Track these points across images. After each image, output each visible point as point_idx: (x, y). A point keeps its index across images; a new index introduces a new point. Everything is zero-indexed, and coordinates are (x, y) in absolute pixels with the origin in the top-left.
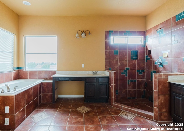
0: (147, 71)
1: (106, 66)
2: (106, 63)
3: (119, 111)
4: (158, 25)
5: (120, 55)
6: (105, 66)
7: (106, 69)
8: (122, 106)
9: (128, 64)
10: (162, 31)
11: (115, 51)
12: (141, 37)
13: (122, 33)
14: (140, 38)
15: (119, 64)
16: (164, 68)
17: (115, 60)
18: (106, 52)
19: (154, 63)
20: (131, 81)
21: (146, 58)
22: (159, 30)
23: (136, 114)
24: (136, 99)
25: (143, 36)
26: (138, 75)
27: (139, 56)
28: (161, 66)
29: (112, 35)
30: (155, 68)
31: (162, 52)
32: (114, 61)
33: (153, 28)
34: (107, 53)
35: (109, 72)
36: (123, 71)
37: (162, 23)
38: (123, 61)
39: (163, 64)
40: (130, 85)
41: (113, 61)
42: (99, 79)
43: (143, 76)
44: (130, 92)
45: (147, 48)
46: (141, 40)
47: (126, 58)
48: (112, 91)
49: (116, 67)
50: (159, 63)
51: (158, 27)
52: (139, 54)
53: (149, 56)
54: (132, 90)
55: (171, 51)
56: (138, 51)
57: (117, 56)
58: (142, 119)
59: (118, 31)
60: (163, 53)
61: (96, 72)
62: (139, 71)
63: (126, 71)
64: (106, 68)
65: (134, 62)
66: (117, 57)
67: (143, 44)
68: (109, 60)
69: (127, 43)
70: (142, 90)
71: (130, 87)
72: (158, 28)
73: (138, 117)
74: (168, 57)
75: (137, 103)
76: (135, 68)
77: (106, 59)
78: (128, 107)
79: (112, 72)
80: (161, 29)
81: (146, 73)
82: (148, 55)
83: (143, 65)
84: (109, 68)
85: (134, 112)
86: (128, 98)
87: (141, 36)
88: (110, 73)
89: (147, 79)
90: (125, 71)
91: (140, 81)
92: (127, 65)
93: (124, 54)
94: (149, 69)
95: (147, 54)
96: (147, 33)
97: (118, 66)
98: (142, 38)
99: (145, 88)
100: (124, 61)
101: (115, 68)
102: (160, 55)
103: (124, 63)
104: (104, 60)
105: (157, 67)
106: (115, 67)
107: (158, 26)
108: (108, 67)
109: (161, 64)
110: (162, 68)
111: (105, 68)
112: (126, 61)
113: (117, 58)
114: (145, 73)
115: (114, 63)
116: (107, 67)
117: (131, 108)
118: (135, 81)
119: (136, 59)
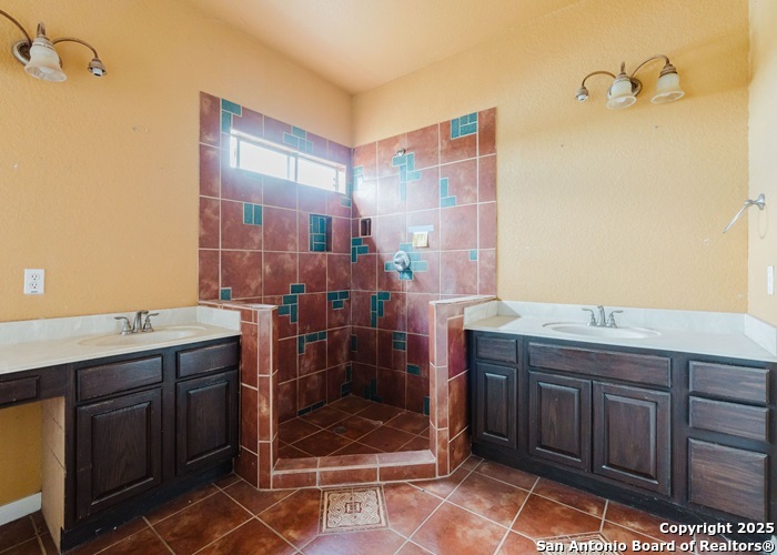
0: (358, 293)
1: (205, 282)
2: (207, 261)
3: (312, 503)
4: (395, 137)
5: (271, 230)
6: (201, 278)
7: (209, 293)
8: (318, 470)
9: (302, 269)
10: (410, 162)
11: (249, 208)
12: (337, 169)
13: (276, 128)
14: (334, 171)
15: (267, 268)
16: (416, 281)
17: (247, 251)
18: (204, 204)
19: (382, 266)
20: (310, 339)
21: (354, 249)
22: (400, 154)
23: (378, 482)
24: (326, 405)
25: (345, 167)
26: (330, 312)
27: (335, 240)
28: (406, 275)
29: (234, 127)
30: (385, 282)
31: (410, 229)
32: (243, 254)
33: (381, 142)
34: (208, 212)
35: (238, 314)
36: (280, 299)
37: (410, 135)
38: (280, 256)
39: (412, 269)
40: (307, 356)
41: (239, 256)
42: (183, 356)
43: (345, 314)
44: (308, 385)
45: (355, 211)
46: (336, 180)
47: (293, 242)
48: (264, 409)
49: (253, 285)
50: (401, 268)
51: (398, 145)
52: (333, 231)
53: (367, 241)
54: (314, 375)
55: (436, 228)
56: (329, 220)
57: (257, 230)
58: (407, 492)
59: (261, 115)
60: (412, 234)
61: (144, 317)
62: (334, 296)
63: (293, 300)
64: (203, 287)
65: (320, 262)
66: (259, 237)
67: (344, 192)
68: (220, 249)
69: (292, 179)
70: (343, 365)
71: (307, 364)
72: (397, 147)
73: (391, 492)
74: (428, 246)
75: (340, 424)
76: (320, 284)
77: (203, 242)
78: (341, 464)
79: (264, 313)
80: (407, 154)
81: (353, 301)
82: (360, 237)
83: (345, 274)
84: (221, 288)
85: (370, 475)
86: (300, 413)
87: (335, 164)
88: (246, 315)
89: (359, 324)
90: (288, 299)
91: (337, 333)
92: (295, 272)
93: (287, 225)
94: (363, 286)
95: (356, 234)
96: (357, 159)
97: (261, 279)
98: (340, 173)
99: (351, 356)
100: (286, 255)
101: (248, 286)
102: (402, 237)
103: (286, 266)
104: (195, 249)
105: (395, 281)
106: (248, 281)
107: (395, 139)
108: (214, 287)
109: (407, 270)
110: (411, 284)
111: (201, 289)
112: (293, 256)
113: (256, 239)
114: (349, 302)
115: (246, 262)
116: (208, 286)
117: (355, 461)
118: (323, 336)
119: (321, 249)
